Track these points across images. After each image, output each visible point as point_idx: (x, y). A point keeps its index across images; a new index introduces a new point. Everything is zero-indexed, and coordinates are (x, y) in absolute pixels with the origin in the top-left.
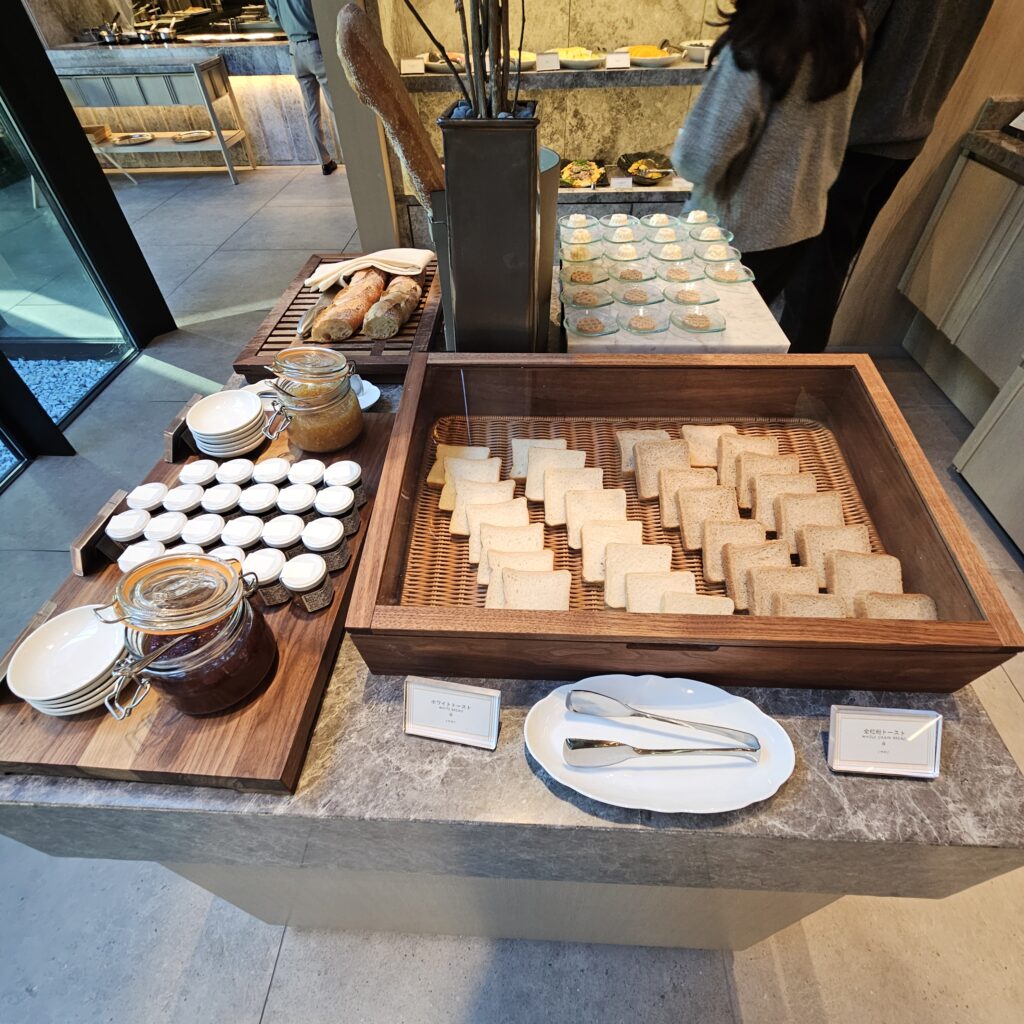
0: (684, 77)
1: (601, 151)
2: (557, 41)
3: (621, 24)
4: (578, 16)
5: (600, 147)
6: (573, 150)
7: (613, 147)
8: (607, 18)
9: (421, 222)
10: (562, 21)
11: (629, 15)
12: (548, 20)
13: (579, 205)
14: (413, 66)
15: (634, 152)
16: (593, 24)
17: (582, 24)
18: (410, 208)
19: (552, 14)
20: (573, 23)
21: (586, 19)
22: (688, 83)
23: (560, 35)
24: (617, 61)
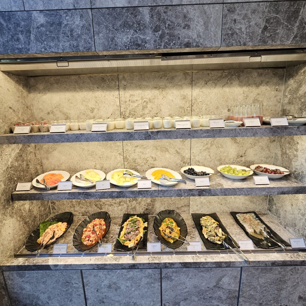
0: (185, 193)
1: (147, 209)
2: (118, 165)
3: (150, 159)
4: (128, 156)
5: (146, 207)
6: (132, 209)
7: (153, 208)
8: (143, 156)
9: (12, 280)
10: (120, 158)
11: (153, 156)
12: (113, 158)
13: (124, 270)
14: (25, 186)
15: (164, 210)
16: (136, 159)
17: (130, 159)
18: (4, 272)
19: (115, 155)
20: (125, 159)
21: (132, 157)
22: (187, 196)
23: (120, 163)
24: (144, 184)
